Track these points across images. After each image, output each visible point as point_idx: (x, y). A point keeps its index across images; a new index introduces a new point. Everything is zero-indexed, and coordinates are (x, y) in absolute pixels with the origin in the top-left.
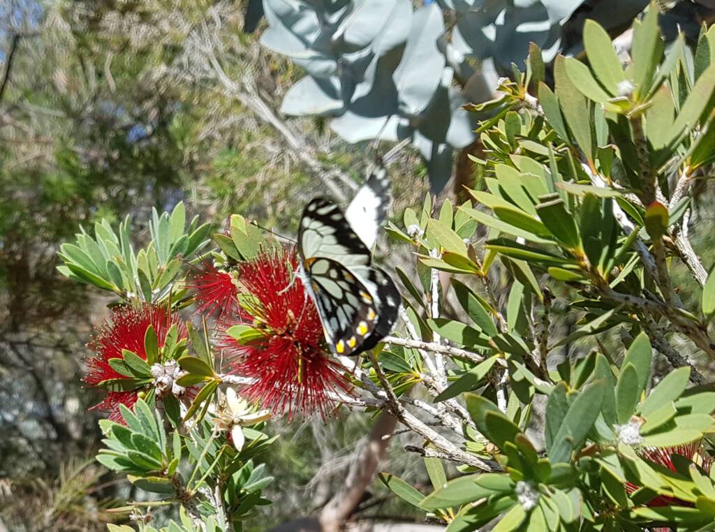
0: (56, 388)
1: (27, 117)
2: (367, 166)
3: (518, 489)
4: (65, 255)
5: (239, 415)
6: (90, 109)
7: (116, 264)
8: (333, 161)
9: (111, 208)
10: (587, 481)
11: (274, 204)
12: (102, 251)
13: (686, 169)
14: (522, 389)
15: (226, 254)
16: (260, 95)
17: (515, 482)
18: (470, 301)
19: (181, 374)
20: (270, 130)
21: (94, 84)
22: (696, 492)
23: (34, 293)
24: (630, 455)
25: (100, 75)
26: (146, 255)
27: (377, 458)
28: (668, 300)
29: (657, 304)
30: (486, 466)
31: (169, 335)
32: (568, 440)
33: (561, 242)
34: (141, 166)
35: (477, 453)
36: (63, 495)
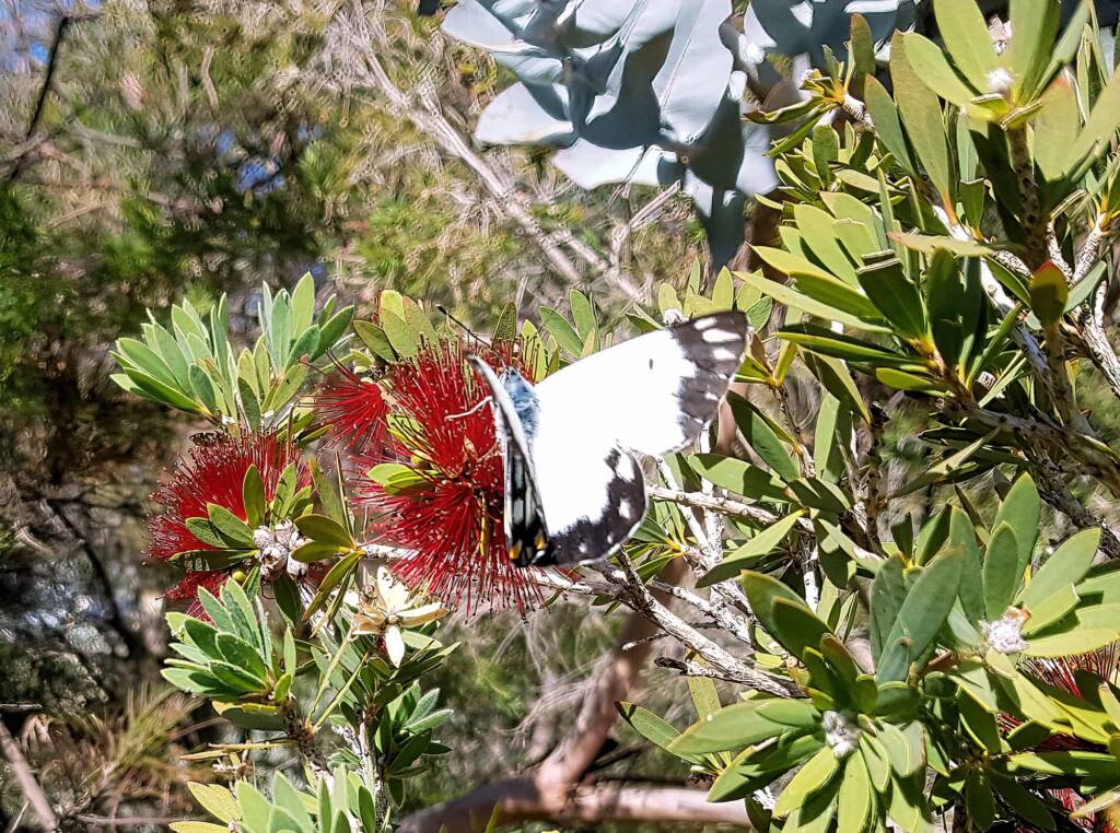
0: (125, 576)
1: (79, 147)
2: (614, 226)
3: (826, 723)
4: (124, 357)
5: (396, 610)
6: (178, 135)
7: (205, 370)
8: (557, 217)
9: (208, 290)
10: (938, 711)
11: (464, 285)
12: (183, 351)
13: (1101, 218)
14: (835, 564)
15: (372, 353)
16: (444, 114)
17: (821, 712)
18: (754, 425)
19: (301, 543)
20: (461, 169)
21: (185, 96)
22: (1109, 728)
23: (86, 422)
24: (1005, 668)
25: (195, 82)
26: (252, 357)
27: (627, 686)
28: (1068, 422)
29: (1050, 429)
30: (784, 690)
31: (283, 482)
32: (904, 644)
33: (897, 329)
34: (255, 223)
35: (771, 670)
36: (131, 742)
